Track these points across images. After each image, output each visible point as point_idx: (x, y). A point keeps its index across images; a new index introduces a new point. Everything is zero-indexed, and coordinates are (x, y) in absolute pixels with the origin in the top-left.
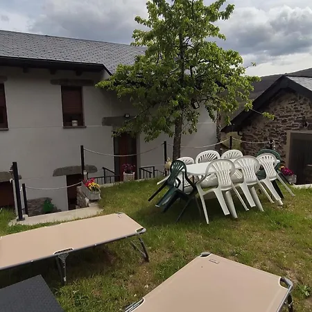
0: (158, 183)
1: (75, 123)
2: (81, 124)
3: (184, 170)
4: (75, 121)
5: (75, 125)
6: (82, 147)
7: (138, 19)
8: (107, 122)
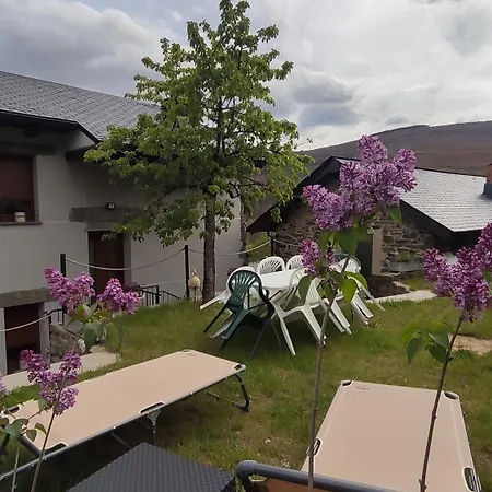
0: (202, 307)
1: (21, 217)
2: (32, 218)
3: (256, 284)
4: (22, 214)
5: (22, 220)
6: (63, 256)
7: (146, 61)
8: (77, 215)
